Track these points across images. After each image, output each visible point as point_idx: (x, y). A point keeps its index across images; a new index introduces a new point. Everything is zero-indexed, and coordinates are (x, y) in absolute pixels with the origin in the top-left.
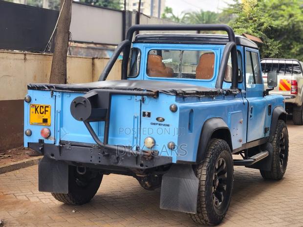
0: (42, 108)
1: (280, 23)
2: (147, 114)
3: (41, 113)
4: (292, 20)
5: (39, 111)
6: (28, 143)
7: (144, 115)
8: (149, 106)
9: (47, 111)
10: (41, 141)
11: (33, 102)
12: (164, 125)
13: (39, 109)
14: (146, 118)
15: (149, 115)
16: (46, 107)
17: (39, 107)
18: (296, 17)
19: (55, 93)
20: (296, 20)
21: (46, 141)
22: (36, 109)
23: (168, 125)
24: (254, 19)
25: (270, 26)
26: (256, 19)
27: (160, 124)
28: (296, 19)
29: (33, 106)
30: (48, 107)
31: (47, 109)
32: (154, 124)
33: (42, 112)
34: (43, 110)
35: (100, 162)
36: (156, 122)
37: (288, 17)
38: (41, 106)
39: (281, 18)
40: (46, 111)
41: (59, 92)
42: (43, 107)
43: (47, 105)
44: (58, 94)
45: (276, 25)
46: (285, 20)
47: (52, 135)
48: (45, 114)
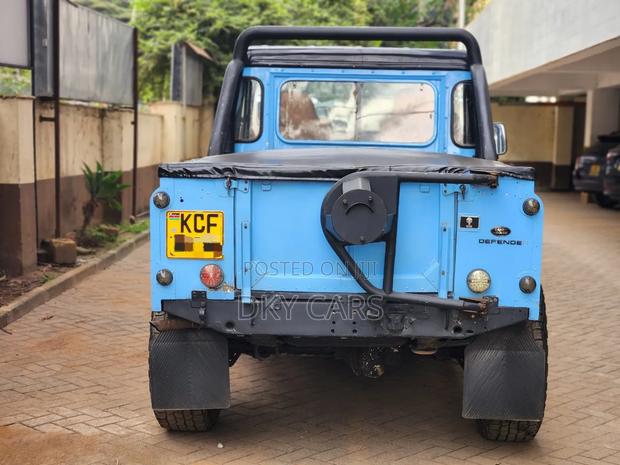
0: (199, 218)
1: (246, 21)
2: (469, 220)
3: (196, 230)
4: (268, 16)
5: (192, 228)
6: (162, 302)
7: (464, 223)
8: (475, 204)
9: (215, 225)
10: (198, 296)
11: (175, 206)
12: (511, 243)
13: (190, 223)
14: (469, 229)
15: (475, 223)
16: (209, 216)
17: (192, 218)
18: (275, 8)
19: (234, 184)
20: (276, 16)
21: (211, 295)
22: (184, 223)
23: (519, 243)
24: (189, 11)
25: (228, 27)
26: (193, 10)
27: (499, 242)
28: (275, 12)
29: (176, 215)
30: (216, 216)
31: (213, 220)
32: (487, 242)
33: (199, 228)
34: (201, 223)
35: (355, 331)
36: (492, 237)
37: (258, 9)
38: (196, 216)
39: (245, 10)
40: (209, 225)
41: (246, 180)
42: (202, 216)
43: (213, 212)
44: (242, 186)
45: (238, 25)
46: (254, 16)
47: (229, 280)
48: (209, 231)
